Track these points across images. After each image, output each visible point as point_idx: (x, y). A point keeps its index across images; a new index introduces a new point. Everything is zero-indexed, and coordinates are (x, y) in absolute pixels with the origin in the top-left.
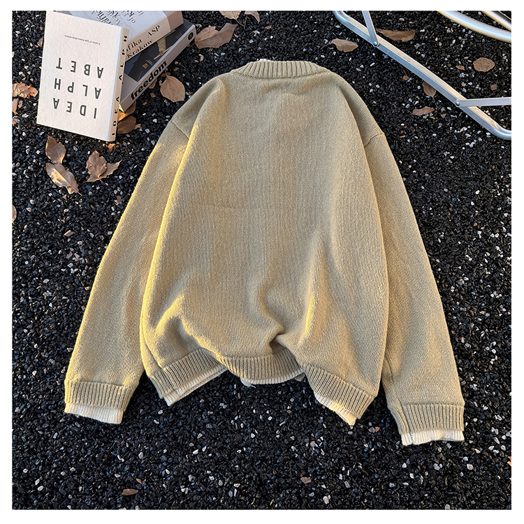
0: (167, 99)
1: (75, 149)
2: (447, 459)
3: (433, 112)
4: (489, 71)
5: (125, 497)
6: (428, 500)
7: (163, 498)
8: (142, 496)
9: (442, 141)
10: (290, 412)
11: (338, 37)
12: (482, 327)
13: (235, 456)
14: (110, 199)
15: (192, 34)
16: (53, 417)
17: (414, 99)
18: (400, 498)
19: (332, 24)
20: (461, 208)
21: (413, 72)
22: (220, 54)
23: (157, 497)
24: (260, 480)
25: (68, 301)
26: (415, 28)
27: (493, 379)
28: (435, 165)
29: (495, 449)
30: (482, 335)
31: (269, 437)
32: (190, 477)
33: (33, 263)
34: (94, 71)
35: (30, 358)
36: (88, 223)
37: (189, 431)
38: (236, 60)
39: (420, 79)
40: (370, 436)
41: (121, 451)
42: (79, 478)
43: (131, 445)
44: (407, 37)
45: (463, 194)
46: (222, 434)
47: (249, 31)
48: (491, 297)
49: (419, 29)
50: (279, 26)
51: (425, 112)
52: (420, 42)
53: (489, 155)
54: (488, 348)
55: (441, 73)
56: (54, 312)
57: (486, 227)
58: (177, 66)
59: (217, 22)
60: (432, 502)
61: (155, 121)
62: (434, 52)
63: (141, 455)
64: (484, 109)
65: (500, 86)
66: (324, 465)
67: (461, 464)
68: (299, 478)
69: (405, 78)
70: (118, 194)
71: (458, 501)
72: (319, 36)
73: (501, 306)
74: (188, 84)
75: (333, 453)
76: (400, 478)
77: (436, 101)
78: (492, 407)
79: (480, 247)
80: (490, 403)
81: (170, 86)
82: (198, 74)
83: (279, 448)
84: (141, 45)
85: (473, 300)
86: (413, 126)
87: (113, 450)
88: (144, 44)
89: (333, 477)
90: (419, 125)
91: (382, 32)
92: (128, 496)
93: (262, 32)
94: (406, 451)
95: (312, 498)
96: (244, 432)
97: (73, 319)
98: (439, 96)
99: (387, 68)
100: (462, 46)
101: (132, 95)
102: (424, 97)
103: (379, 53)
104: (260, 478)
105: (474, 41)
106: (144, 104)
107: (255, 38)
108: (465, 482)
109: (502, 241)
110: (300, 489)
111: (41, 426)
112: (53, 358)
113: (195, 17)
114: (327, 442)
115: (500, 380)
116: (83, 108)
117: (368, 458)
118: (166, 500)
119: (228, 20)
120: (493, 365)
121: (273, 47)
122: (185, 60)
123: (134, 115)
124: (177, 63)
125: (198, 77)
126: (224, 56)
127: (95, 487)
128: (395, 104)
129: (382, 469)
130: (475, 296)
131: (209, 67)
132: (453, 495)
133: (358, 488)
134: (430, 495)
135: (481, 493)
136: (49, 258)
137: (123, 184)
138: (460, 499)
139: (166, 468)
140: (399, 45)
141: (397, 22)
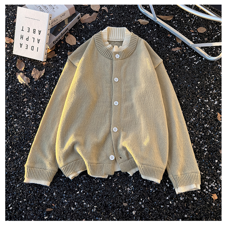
0: (68, 44)
1: (29, 64)
2: (186, 195)
3: (180, 50)
4: (204, 33)
5: (47, 212)
6: (178, 213)
7: (64, 212)
8: (55, 211)
9: (184, 62)
10: (119, 175)
11: (141, 18)
12: (201, 139)
13: (95, 194)
14: (44, 85)
15: (79, 17)
16: (17, 178)
17: (173, 44)
18: (166, 212)
19: (138, 13)
20: (192, 89)
21: (172, 33)
22: (91, 25)
23: (61, 212)
24: (106, 205)
25: (25, 128)
26: (173, 15)
27: (205, 161)
28: (181, 71)
29: (206, 191)
30: (201, 143)
31: (110, 186)
32: (75, 203)
33: (10, 112)
34: (37, 32)
35: (8, 152)
36: (34, 95)
37: (75, 184)
38: (98, 28)
39: (175, 36)
40: (153, 185)
41: (46, 192)
42: (27, 204)
43: (50, 190)
44: (170, 18)
45: (193, 84)
46: (90, 185)
47: (103, 16)
48: (205, 127)
49: (175, 15)
50: (116, 14)
51: (177, 49)
52: (175, 20)
53: (204, 67)
54: (203, 148)
55: (184, 33)
56: (19, 133)
57: (202, 97)
58: (73, 30)
59: (90, 12)
60: (179, 214)
61: (63, 53)
62: (181, 24)
63: (54, 194)
64: (202, 48)
65: (208, 39)
66: (133, 198)
67: (192, 197)
68: (122, 204)
69: (169, 35)
70: (47, 83)
71: (191, 213)
72: (133, 18)
73: (209, 130)
74: (77, 38)
75: (137, 193)
76: (166, 203)
77: (182, 45)
78: (205, 173)
79: (200, 106)
80: (204, 171)
81: (70, 38)
82: (81, 34)
83: (114, 190)
84: (58, 21)
85: (197, 128)
86: (172, 56)
87: (42, 192)
88: (59, 21)
89: (137, 203)
90: (174, 55)
91: (159, 16)
92: (49, 212)
93: (109, 16)
94: (168, 192)
95: (128, 212)
96: (99, 184)
97: (27, 136)
98: (183, 43)
99: (161, 31)
100: (193, 22)
101: (54, 42)
102: (177, 43)
103: (158, 25)
104: (105, 203)
105: (197, 20)
106: (59, 46)
107: (106, 19)
108: (193, 205)
109: (209, 103)
110: (123, 208)
111: (12, 182)
112: (18, 153)
113: (81, 10)
114: (135, 188)
115: (208, 162)
116: (33, 47)
117: (152, 195)
118: (65, 213)
119: (95, 11)
120: (205, 155)
121: (113, 23)
122: (76, 28)
123: (54, 50)
124: (73, 29)
125: (82, 35)
126: (93, 26)
127: (34, 208)
128: (164, 46)
129: (158, 199)
130: (198, 126)
131: (86, 31)
132: (189, 211)
133: (147, 208)
134: (178, 211)
135: (200, 210)
136: (17, 110)
137: (49, 79)
138: (191, 212)
139: (65, 199)
140: (166, 22)
141: (166, 12)
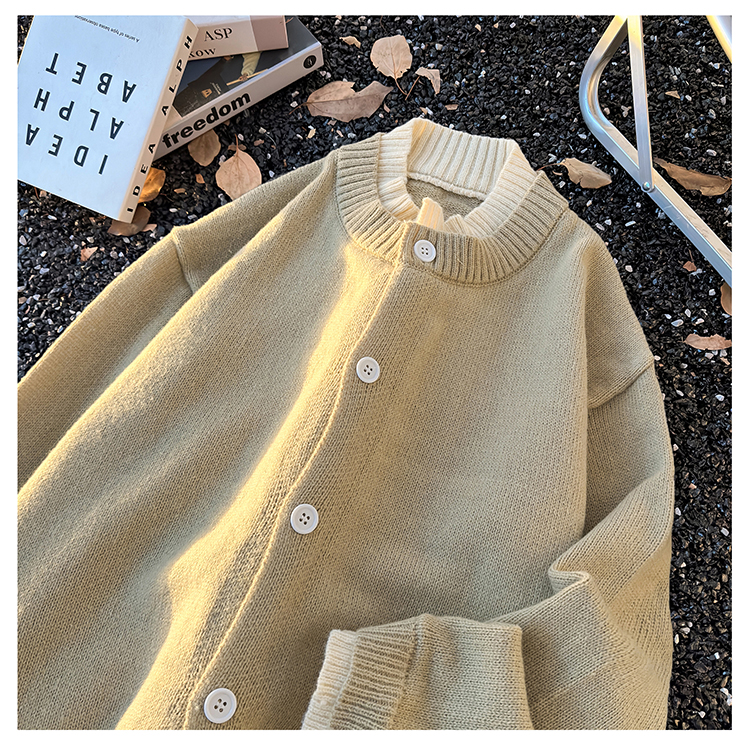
0: (224, 192)
11: (578, 156)
17: (696, 313)
19: (572, 128)
39: (718, 277)
44: (714, 188)
47: (413, 105)
50: (472, 110)
51: (713, 345)
58: (262, 136)
69: (689, 266)
72: (541, 145)
74: (270, 173)
81: (237, 169)
90: (691, 367)
91: (667, 166)
93: (438, 114)
103: (650, 206)
106: (177, 191)
124: (262, 130)
141: (701, 155)
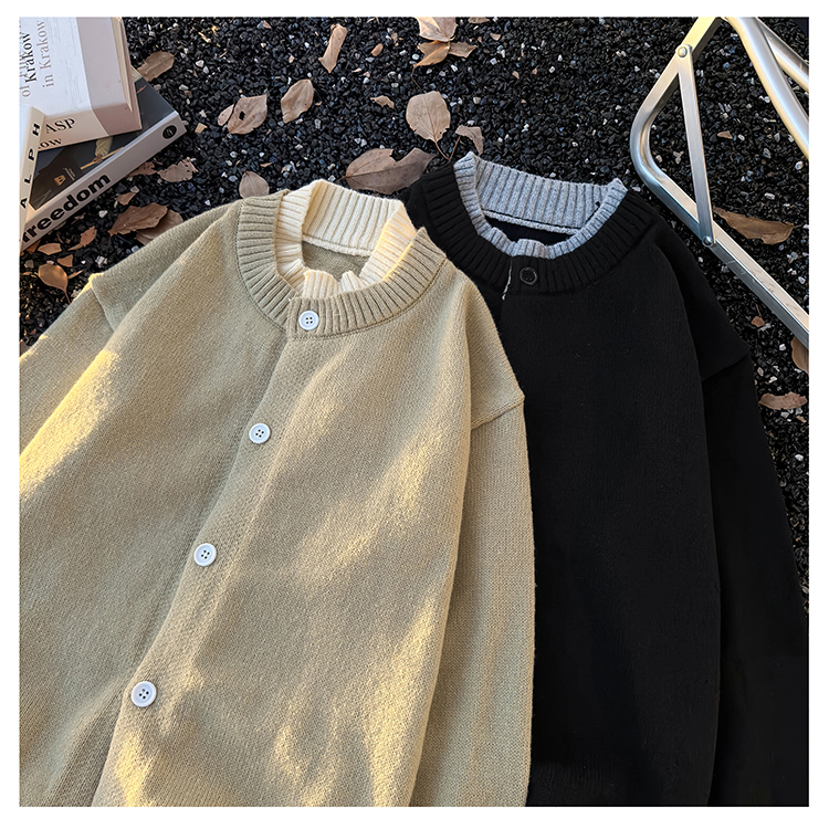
17: (769, 372)
26: (794, 218)
39: (787, 331)
44: (775, 235)
49: (802, 223)
51: (787, 404)
52: (799, 249)
59: (399, 141)
69: (757, 321)
91: (726, 216)
103: (713, 260)
119: (419, 141)
140: (755, 249)
141: (759, 200)
